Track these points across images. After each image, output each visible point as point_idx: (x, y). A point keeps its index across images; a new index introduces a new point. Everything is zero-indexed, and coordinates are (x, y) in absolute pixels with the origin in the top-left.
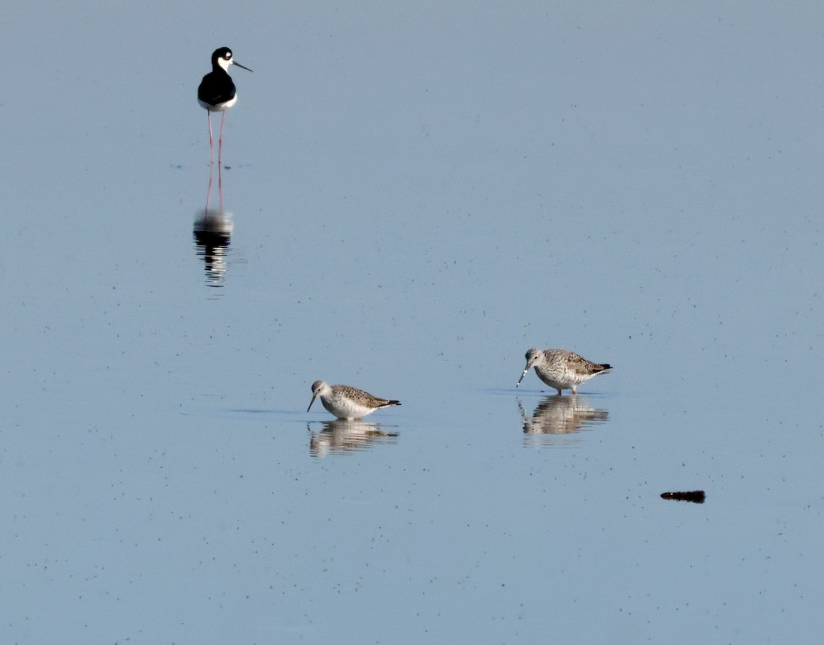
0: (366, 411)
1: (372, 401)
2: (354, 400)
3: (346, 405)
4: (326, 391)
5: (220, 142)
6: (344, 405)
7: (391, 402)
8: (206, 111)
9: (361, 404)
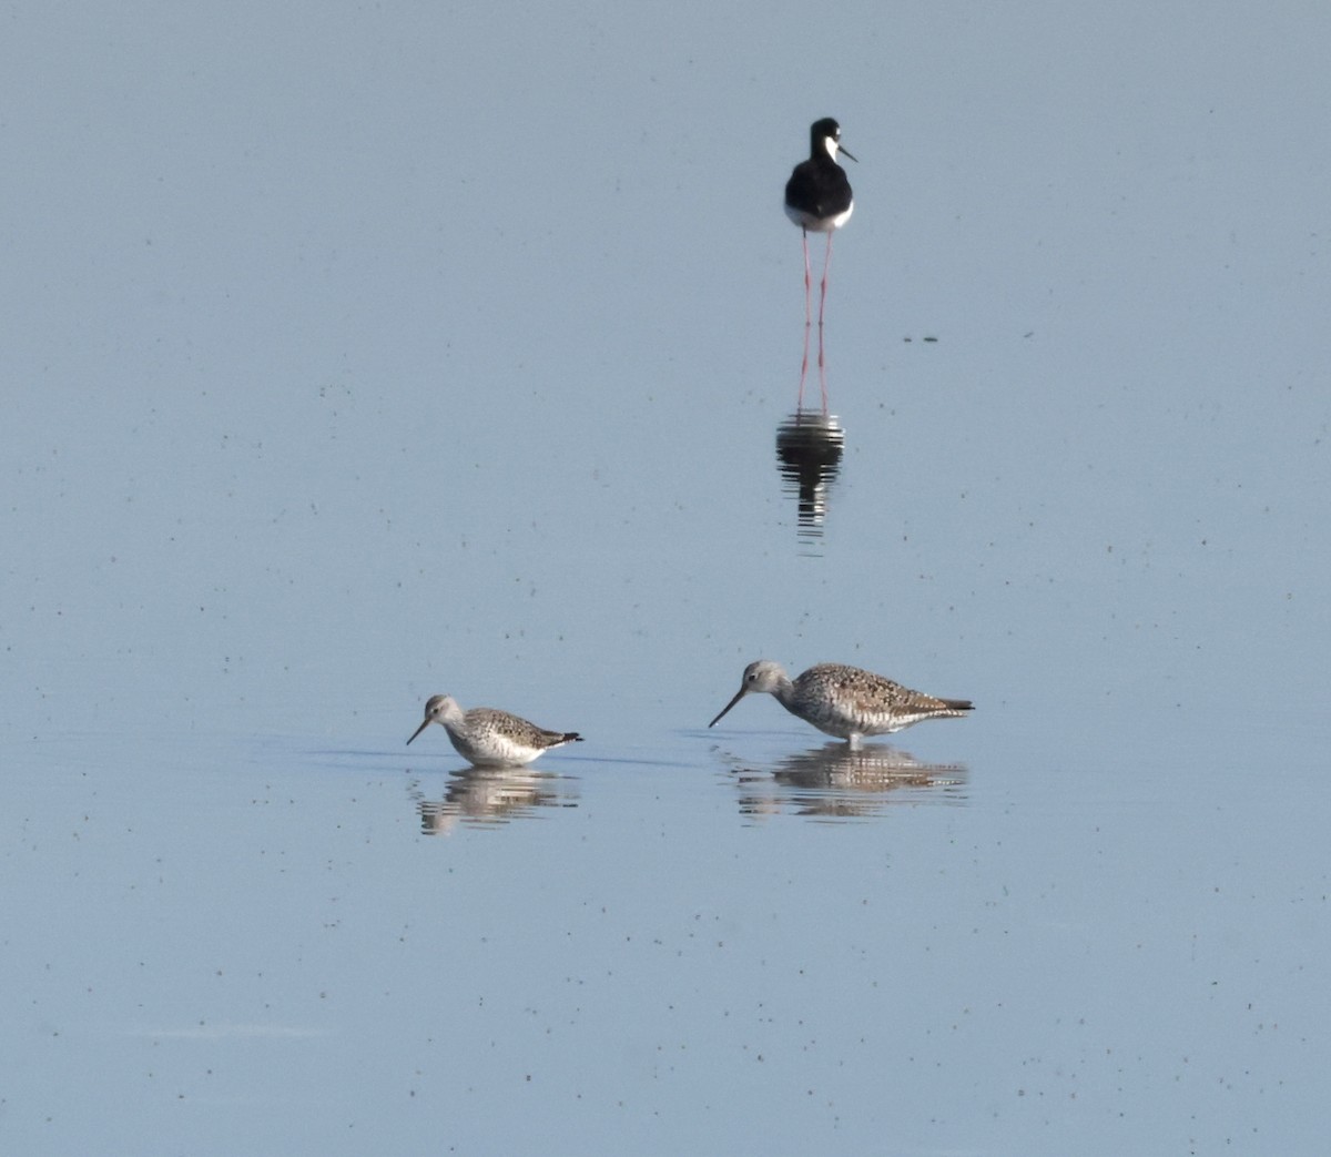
0: (531, 754)
1: (541, 737)
2: (512, 737)
3: (499, 746)
4: (453, 712)
5: (823, 285)
6: (495, 747)
7: (569, 737)
8: (800, 230)
9: (523, 744)
